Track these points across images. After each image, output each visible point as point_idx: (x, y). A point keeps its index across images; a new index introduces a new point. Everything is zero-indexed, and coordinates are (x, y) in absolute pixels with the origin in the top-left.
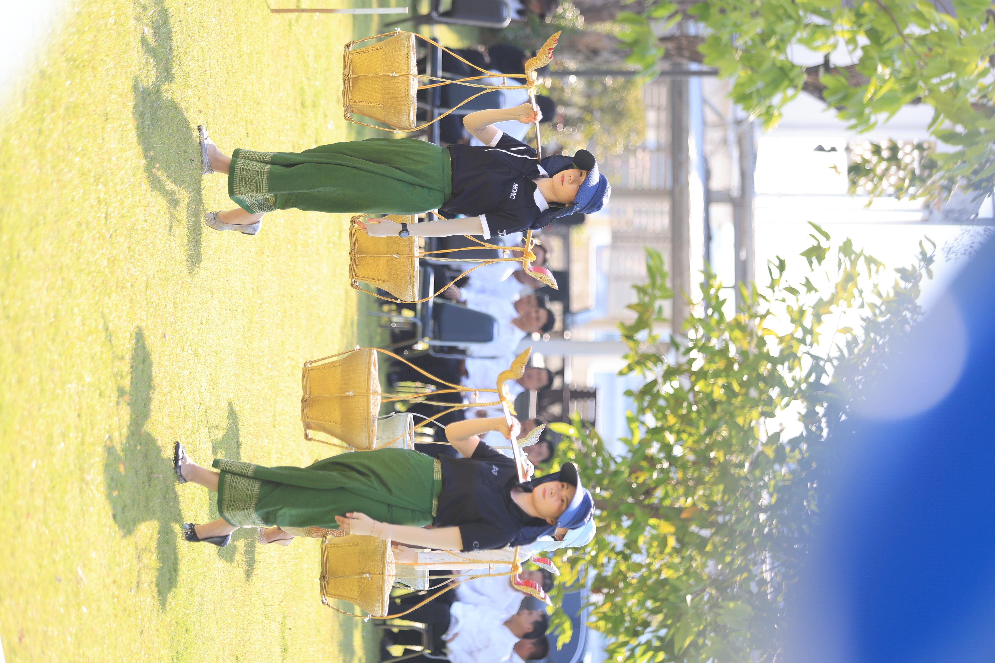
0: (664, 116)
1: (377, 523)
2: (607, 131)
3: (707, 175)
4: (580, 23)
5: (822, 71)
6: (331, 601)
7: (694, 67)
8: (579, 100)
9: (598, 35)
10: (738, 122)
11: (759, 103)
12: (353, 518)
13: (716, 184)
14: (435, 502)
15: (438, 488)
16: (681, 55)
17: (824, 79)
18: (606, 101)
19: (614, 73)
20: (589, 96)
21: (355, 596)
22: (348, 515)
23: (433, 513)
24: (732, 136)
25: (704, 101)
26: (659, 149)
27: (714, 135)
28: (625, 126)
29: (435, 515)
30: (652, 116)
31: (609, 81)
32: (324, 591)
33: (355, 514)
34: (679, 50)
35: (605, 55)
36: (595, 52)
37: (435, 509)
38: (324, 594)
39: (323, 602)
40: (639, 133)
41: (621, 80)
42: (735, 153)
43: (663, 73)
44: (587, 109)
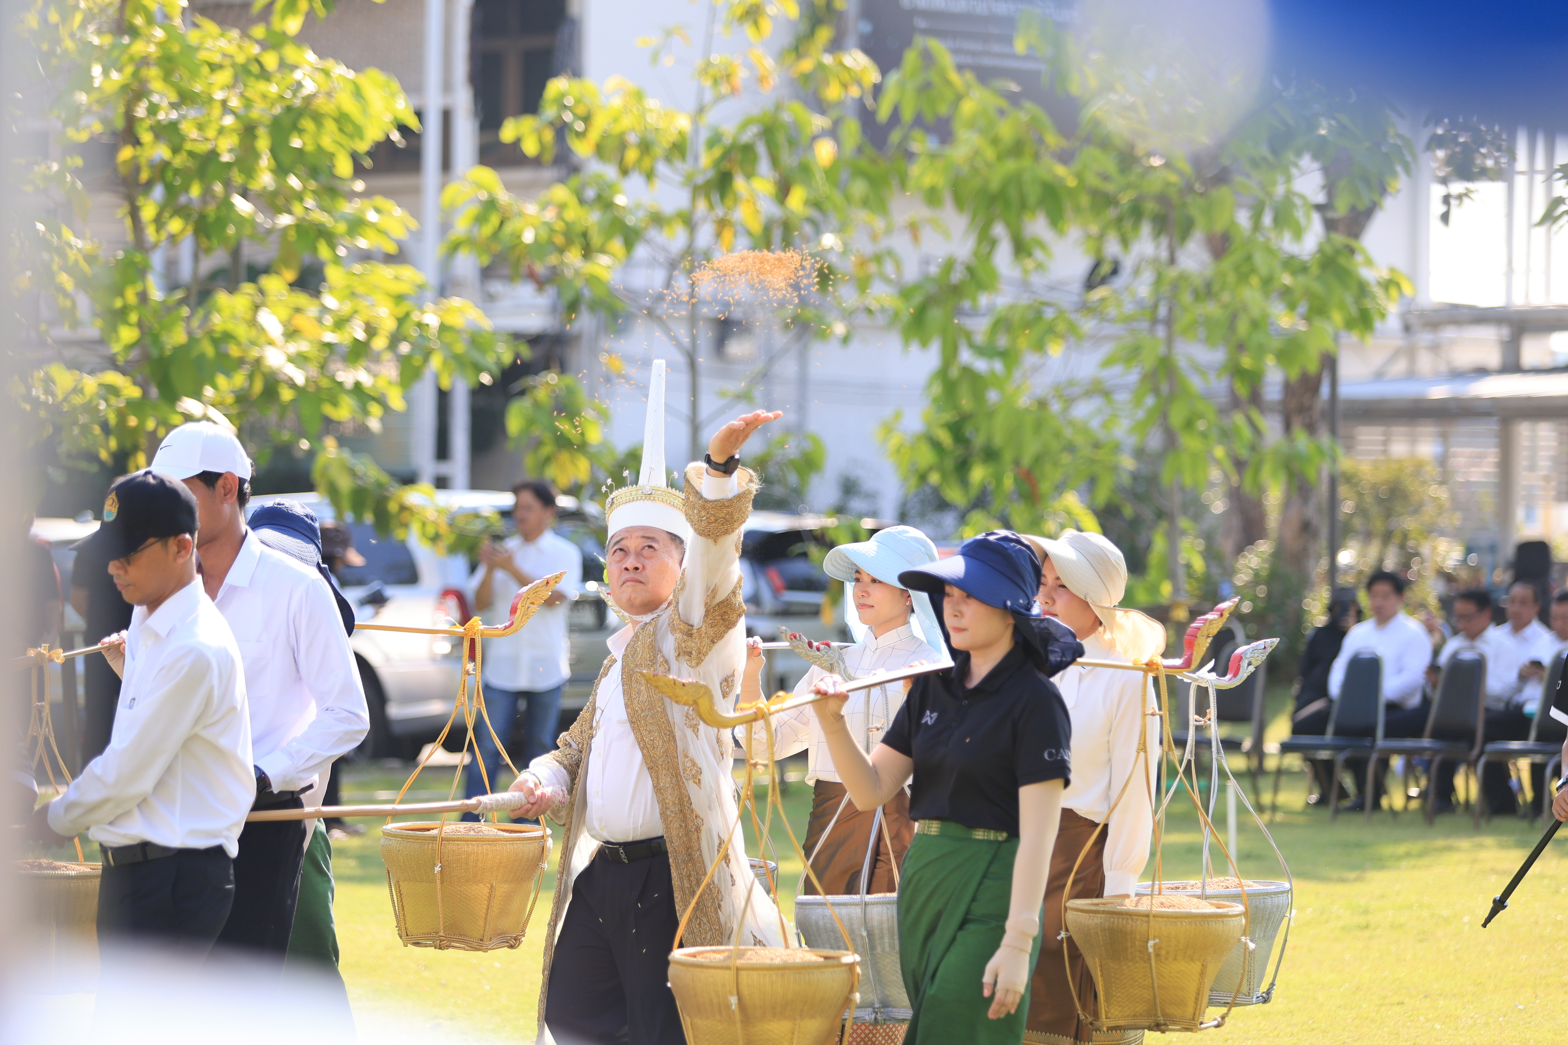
0: (1399, 430)
1: (1006, 940)
2: (1417, 510)
3: (1482, 372)
4: (1264, 547)
5: (1331, 215)
6: (1213, 1014)
7: (1325, 390)
8: (1374, 550)
9: (1284, 521)
10: (1407, 328)
11: (1374, 298)
12: (995, 983)
13: (1493, 358)
14: (980, 835)
15: (955, 829)
16: (1309, 409)
17: (1341, 209)
18: (1375, 511)
19: (1333, 501)
20: (1368, 536)
21: (1196, 967)
22: (986, 993)
23: (1000, 839)
24: (1425, 338)
25: (1379, 376)
26: (1444, 437)
27: (1425, 362)
28: (1412, 486)
29: (1005, 835)
30: (1399, 449)
31: (1347, 507)
32: (1191, 1025)
33: (987, 979)
34: (1304, 410)
35: (1311, 512)
36: (1306, 528)
37: (992, 835)
38: (1195, 1025)
39: (1218, 1026)
40: (1419, 466)
41: (1343, 490)
42: (1449, 333)
43: (1333, 431)
44: (1387, 537)
